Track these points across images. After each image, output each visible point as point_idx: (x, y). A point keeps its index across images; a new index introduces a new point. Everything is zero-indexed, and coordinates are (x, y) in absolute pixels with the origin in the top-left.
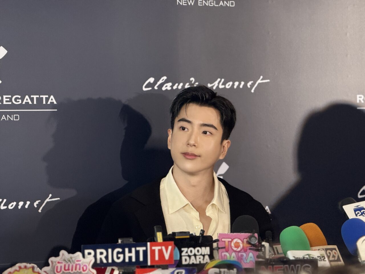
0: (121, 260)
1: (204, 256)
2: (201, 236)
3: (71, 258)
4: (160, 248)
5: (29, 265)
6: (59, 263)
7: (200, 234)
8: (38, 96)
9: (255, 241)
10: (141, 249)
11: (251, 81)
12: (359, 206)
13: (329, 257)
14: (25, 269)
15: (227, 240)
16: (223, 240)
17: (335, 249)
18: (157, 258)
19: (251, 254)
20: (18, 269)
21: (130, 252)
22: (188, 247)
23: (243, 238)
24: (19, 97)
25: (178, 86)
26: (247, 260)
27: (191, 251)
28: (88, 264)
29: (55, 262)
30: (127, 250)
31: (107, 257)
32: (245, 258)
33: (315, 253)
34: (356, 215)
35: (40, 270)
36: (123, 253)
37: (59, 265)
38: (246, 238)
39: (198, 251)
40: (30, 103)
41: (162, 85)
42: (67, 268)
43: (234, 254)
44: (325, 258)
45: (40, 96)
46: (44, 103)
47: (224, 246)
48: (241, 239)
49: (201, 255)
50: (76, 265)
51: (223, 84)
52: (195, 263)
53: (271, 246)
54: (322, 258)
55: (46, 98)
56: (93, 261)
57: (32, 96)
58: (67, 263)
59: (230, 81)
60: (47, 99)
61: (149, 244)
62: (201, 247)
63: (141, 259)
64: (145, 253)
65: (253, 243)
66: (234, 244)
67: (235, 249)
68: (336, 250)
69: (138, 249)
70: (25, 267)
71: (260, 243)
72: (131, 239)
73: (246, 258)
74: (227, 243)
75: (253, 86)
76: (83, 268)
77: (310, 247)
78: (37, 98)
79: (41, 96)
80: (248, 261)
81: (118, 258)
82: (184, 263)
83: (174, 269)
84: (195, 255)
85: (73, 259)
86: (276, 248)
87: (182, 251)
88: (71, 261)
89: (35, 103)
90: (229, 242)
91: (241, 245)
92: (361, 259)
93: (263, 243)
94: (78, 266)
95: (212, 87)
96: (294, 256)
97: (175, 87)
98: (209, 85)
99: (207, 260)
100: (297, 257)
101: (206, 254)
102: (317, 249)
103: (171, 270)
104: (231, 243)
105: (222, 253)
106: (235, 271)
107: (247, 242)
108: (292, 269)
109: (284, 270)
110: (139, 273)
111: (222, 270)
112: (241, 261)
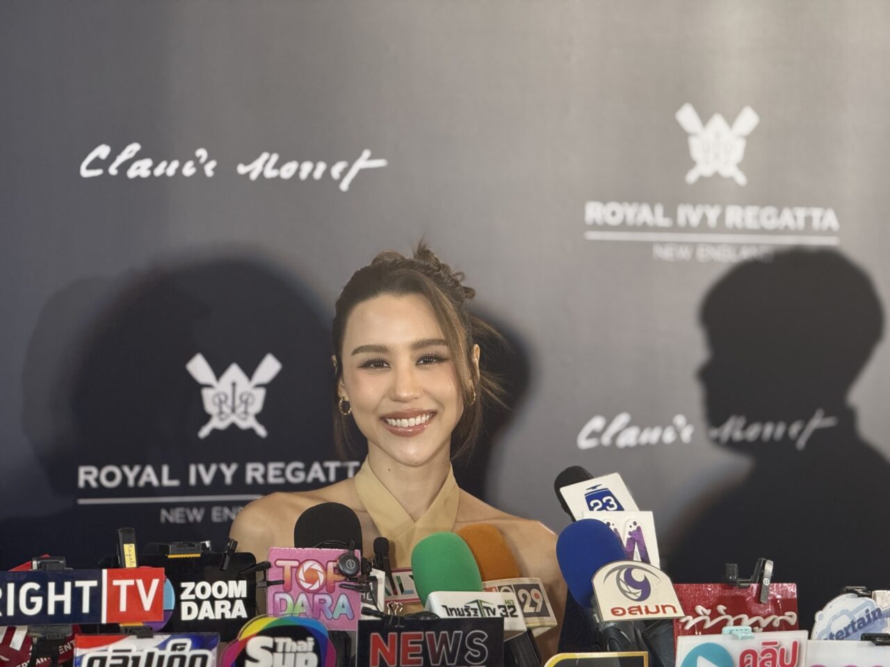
0: (36, 610)
1: (232, 601)
2: (229, 554)
7: (227, 548)
9: (354, 569)
10: (86, 585)
11: (341, 160)
12: (598, 488)
13: (522, 605)
15: (288, 564)
16: (279, 563)
17: (537, 587)
18: (123, 607)
19: (343, 599)
21: (59, 590)
22: (197, 581)
23: (327, 560)
25: (166, 169)
26: (333, 613)
27: (203, 590)
31: (3, 604)
32: (330, 608)
33: (492, 598)
34: (591, 509)
36: (43, 593)
38: (333, 559)
39: (220, 590)
43: (303, 598)
44: (515, 610)
47: (281, 579)
48: (321, 562)
49: (226, 598)
51: (273, 168)
52: (212, 617)
54: (509, 609)
59: (291, 161)
61: (105, 572)
62: (226, 579)
63: (86, 609)
64: (96, 594)
65: (348, 572)
66: (305, 574)
67: (306, 586)
69: (78, 584)
71: (365, 571)
72: (61, 560)
73: (332, 609)
74: (288, 572)
75: (345, 174)
77: (481, 580)
80: (336, 615)
81: (31, 605)
82: (185, 617)
83: (166, 637)
84: (212, 599)
86: (399, 578)
87: (182, 590)
90: (292, 567)
91: (322, 577)
93: (374, 572)
95: (248, 174)
96: (444, 604)
97: (159, 171)
98: (242, 169)
99: (240, 610)
100: (451, 607)
101: (237, 596)
102: (495, 588)
103: (159, 639)
104: (297, 573)
105: (274, 596)
106: (310, 643)
107: (335, 568)
108: (444, 641)
109: (424, 643)
110: (82, 647)
111: (280, 641)
112: (320, 614)
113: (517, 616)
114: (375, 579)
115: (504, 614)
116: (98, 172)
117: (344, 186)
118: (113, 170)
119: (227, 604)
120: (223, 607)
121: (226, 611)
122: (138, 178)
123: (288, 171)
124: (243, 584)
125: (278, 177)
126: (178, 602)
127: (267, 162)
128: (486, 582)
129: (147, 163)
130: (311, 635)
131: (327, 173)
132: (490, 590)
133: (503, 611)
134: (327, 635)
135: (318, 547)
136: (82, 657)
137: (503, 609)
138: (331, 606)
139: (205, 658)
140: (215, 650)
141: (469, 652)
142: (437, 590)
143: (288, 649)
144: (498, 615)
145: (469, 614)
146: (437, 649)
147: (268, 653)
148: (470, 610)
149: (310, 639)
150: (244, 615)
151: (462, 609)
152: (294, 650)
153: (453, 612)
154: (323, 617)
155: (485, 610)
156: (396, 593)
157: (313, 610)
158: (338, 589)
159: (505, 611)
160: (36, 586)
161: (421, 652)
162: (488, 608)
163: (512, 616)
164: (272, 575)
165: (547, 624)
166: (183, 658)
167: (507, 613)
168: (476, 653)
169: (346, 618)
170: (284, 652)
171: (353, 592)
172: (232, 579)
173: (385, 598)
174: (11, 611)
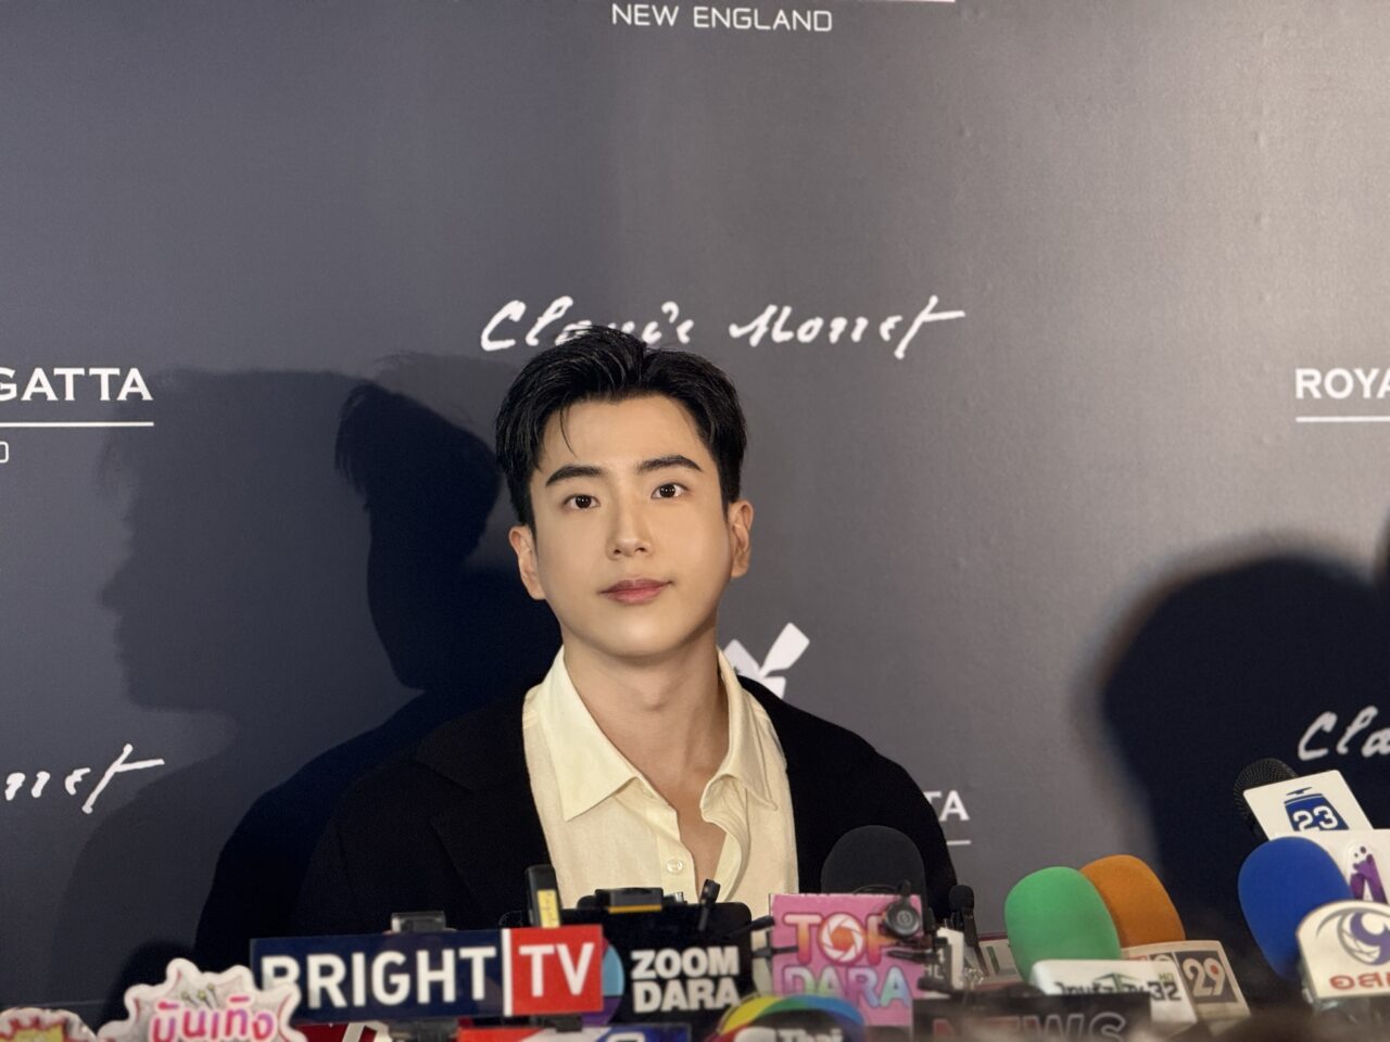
0: (400, 996)
1: (716, 980)
2: (707, 905)
3: (212, 989)
4: (548, 949)
5: (49, 1016)
6: (163, 1006)
8: (81, 371)
9: (910, 925)
10: (478, 955)
12: (1306, 793)
13: (1190, 985)
14: (33, 1032)
15: (804, 921)
16: (790, 919)
17: (1214, 955)
18: (538, 989)
19: (895, 976)
20: (7, 1028)
21: (436, 963)
23: (867, 912)
24: (10, 373)
26: (879, 997)
27: (668, 963)
28: (277, 1010)
29: (151, 1004)
30: (423, 957)
31: (346, 986)
32: (874, 989)
33: (1139, 971)
34: (1296, 826)
35: (92, 1034)
36: (410, 968)
37: (165, 1016)
38: (877, 910)
39: (695, 962)
40: (52, 396)
41: (555, 328)
42: (193, 1027)
43: (829, 974)
44: (1175, 990)
45: (87, 371)
46: (105, 396)
47: (793, 944)
48: (859, 917)
49: (706, 976)
50: (231, 1015)
51: (785, 328)
52: (683, 1006)
53: (972, 942)
54: (1166, 987)
55: (111, 377)
56: (295, 999)
57: (57, 371)
58: (196, 1006)
60: (116, 384)
61: (506, 934)
62: (704, 946)
63: (478, 992)
64: (493, 968)
65: (902, 931)
66: (833, 936)
67: (835, 954)
68: (1218, 959)
69: (465, 953)
70: (37, 1023)
71: (929, 930)
72: (437, 915)
73: (878, 991)
74: (804, 932)
75: (899, 332)
76: (256, 1026)
78: (76, 377)
79: (93, 371)
80: (885, 1000)
81: (391, 989)
82: (641, 1006)
83: (604, 1031)
84: (683, 978)
85: (219, 991)
86: (990, 949)
88: (210, 997)
89: (70, 396)
90: (811, 926)
91: (859, 941)
92: (1313, 993)
93: (943, 932)
94: (237, 1021)
95: (748, 336)
96: (1058, 980)
98: (735, 331)
99: (728, 994)
100: (1070, 985)
101: (724, 972)
102: (1146, 956)
104: (819, 932)
105: (783, 970)
106: (836, 1037)
107: (880, 926)
108: (1054, 1031)
111: (787, 1034)
112: (858, 999)
113: (1178, 999)
115: (1158, 995)
116: (509, 343)
117: (900, 353)
118: (531, 340)
119: (708, 985)
120: (701, 989)
121: (707, 996)
123: (808, 331)
124: (732, 953)
125: (795, 340)
126: (629, 983)
127: (775, 318)
128: (1130, 948)
131: (872, 332)
132: (1137, 959)
133: (1157, 991)
135: (850, 892)
137: (1156, 987)
138: (877, 985)
142: (1046, 958)
150: (734, 1000)
151: (1087, 989)
154: (863, 1003)
157: (846, 992)
159: (1160, 990)
160: (399, 958)
162: (1130, 987)
163: (1171, 998)
164: (780, 937)
165: (1232, 1014)
167: (1162, 994)
169: (900, 1005)
171: (911, 963)
172: (715, 944)
173: (965, 972)
174: (359, 999)
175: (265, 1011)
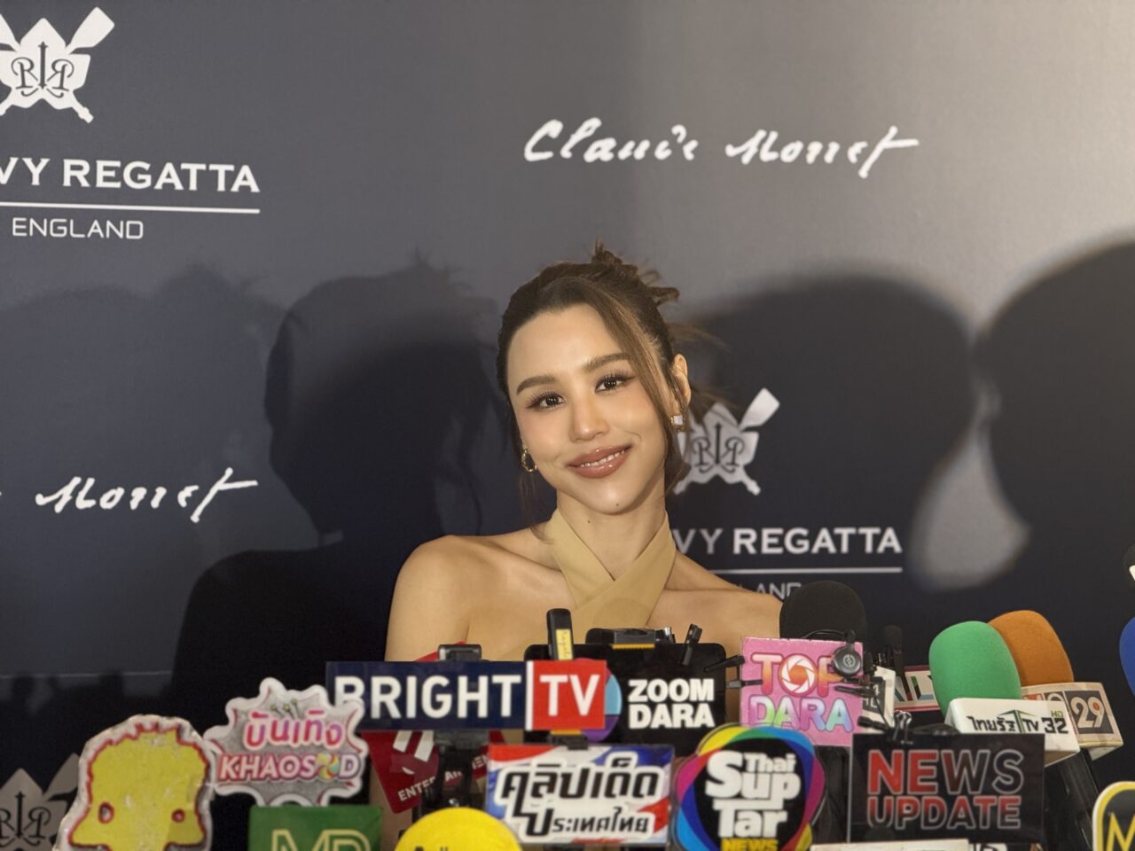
0: (444, 711)
1: (695, 705)
2: (690, 644)
3: (295, 703)
4: (563, 678)
5: (166, 722)
6: (256, 715)
7: (689, 637)
8: (203, 167)
9: (852, 665)
10: (506, 681)
11: (860, 140)
13: (1076, 717)
14: (154, 734)
15: (768, 659)
16: (756, 658)
17: (1097, 694)
18: (553, 709)
19: (839, 706)
20: (133, 731)
21: (473, 688)
22: (650, 679)
23: (819, 655)
24: (146, 166)
25: (633, 150)
27: (658, 690)
28: (345, 723)
29: (246, 713)
30: (463, 681)
31: (401, 702)
32: (822, 716)
33: (1036, 709)
35: (199, 737)
36: (452, 689)
37: (257, 723)
38: (827, 654)
39: (679, 690)
40: (178, 186)
41: (584, 145)
42: (279, 733)
43: (786, 703)
44: (1064, 725)
45: (208, 167)
46: (221, 187)
47: (758, 678)
49: (687, 701)
50: (309, 724)
51: (772, 149)
52: (668, 724)
53: (901, 676)
54: (1056, 724)
55: (227, 173)
56: (360, 714)
57: (184, 166)
58: (282, 716)
59: (794, 140)
60: (231, 177)
61: (530, 665)
62: (687, 678)
63: (506, 710)
64: (518, 692)
65: (846, 671)
66: (790, 673)
67: (791, 687)
68: (1099, 697)
69: (497, 679)
70: (156, 727)
71: (868, 670)
74: (767, 670)
75: (863, 156)
76: (328, 734)
77: (1019, 684)
78: (199, 172)
79: (212, 167)
80: (830, 726)
81: (436, 705)
82: (634, 723)
84: (669, 702)
85: (300, 706)
86: (914, 679)
87: (631, 689)
88: (293, 709)
89: (193, 186)
90: (773, 664)
91: (811, 677)
93: (881, 672)
94: (314, 729)
95: (739, 156)
96: (970, 715)
97: (624, 154)
98: (731, 151)
99: (705, 717)
100: (979, 719)
101: (702, 698)
102: (1040, 694)
103: (596, 751)
104: (780, 669)
105: (750, 699)
106: (790, 762)
107: (829, 666)
108: (965, 763)
109: (939, 765)
110: (498, 758)
111: (752, 758)
112: (809, 725)
113: (1066, 732)
114: (880, 681)
115: (1050, 729)
116: (547, 155)
117: (863, 173)
118: (566, 152)
119: (689, 708)
120: (683, 712)
121: (687, 717)
122: (598, 161)
123: (790, 153)
124: (709, 684)
125: (779, 160)
126: (626, 704)
127: (763, 141)
128: (1028, 687)
129: (610, 143)
130: (791, 751)
131: (842, 155)
132: (1033, 697)
133: (1049, 725)
134: (813, 752)
135: (807, 638)
136: (497, 772)
137: (1048, 722)
138: (824, 713)
139: (654, 777)
140: (668, 767)
141: (999, 778)
142: (961, 696)
143: (761, 768)
144: (1041, 731)
145: (1003, 729)
146: (956, 773)
147: (735, 773)
148: (1004, 723)
149: (791, 757)
150: (710, 722)
151: (994, 722)
152: (770, 769)
153: (982, 725)
154: (812, 727)
155: (1025, 724)
156: (910, 698)
157: (800, 719)
158: (832, 693)
159: (1051, 725)
160: (444, 681)
161: (934, 776)
162: (1028, 721)
163: (1060, 732)
164: (747, 673)
165: (1109, 743)
166: (626, 777)
167: (1053, 728)
168: (1008, 779)
169: (842, 731)
170: (756, 772)
171: (853, 696)
172: (695, 677)
173: (895, 703)
174: (411, 712)
175: (336, 723)
